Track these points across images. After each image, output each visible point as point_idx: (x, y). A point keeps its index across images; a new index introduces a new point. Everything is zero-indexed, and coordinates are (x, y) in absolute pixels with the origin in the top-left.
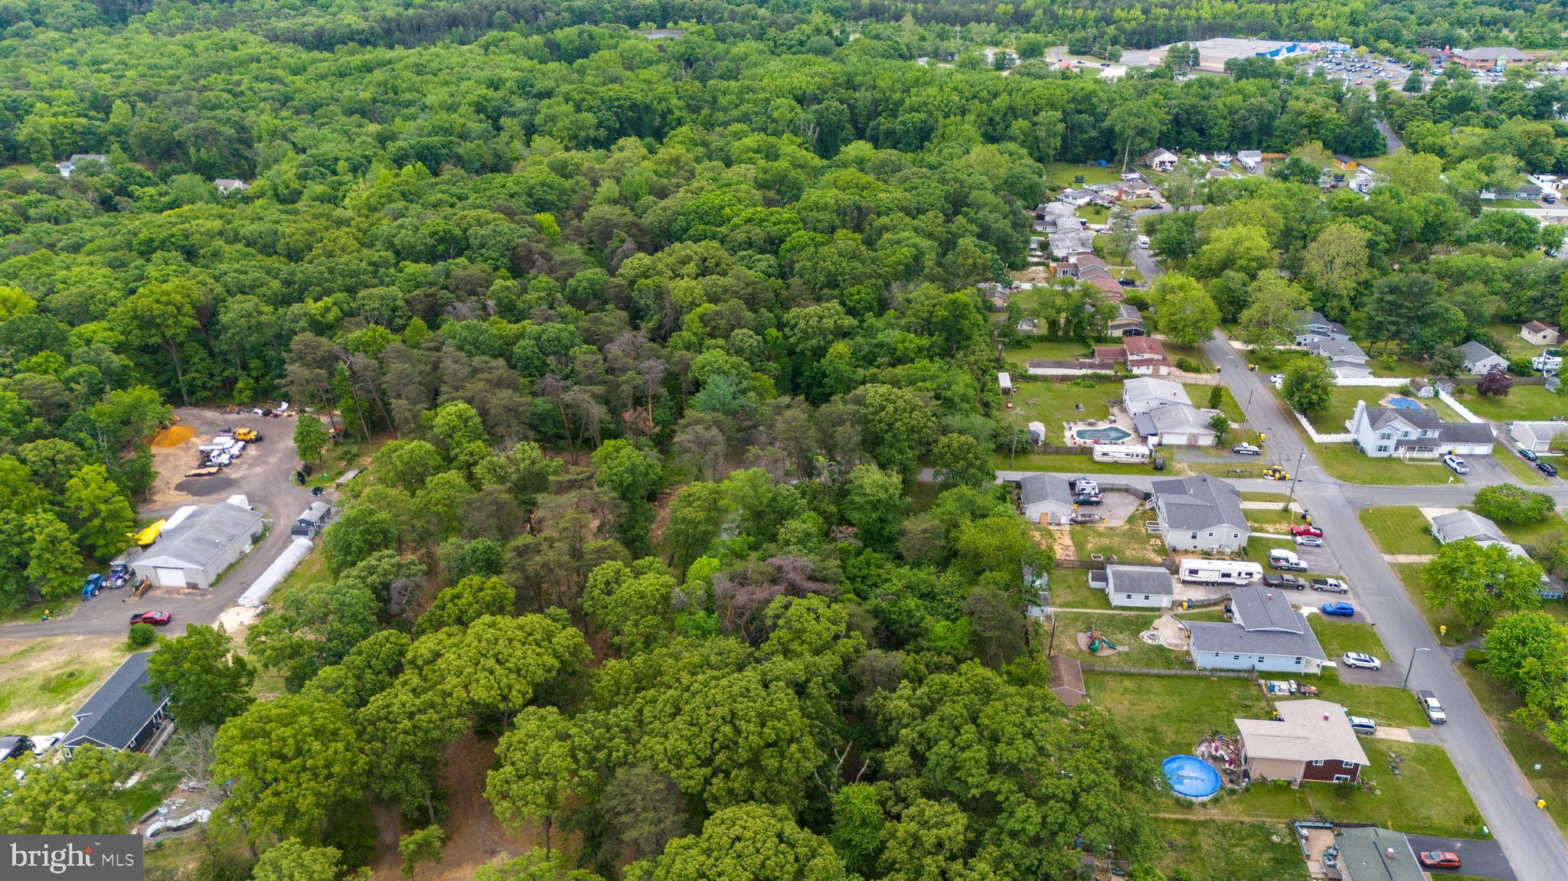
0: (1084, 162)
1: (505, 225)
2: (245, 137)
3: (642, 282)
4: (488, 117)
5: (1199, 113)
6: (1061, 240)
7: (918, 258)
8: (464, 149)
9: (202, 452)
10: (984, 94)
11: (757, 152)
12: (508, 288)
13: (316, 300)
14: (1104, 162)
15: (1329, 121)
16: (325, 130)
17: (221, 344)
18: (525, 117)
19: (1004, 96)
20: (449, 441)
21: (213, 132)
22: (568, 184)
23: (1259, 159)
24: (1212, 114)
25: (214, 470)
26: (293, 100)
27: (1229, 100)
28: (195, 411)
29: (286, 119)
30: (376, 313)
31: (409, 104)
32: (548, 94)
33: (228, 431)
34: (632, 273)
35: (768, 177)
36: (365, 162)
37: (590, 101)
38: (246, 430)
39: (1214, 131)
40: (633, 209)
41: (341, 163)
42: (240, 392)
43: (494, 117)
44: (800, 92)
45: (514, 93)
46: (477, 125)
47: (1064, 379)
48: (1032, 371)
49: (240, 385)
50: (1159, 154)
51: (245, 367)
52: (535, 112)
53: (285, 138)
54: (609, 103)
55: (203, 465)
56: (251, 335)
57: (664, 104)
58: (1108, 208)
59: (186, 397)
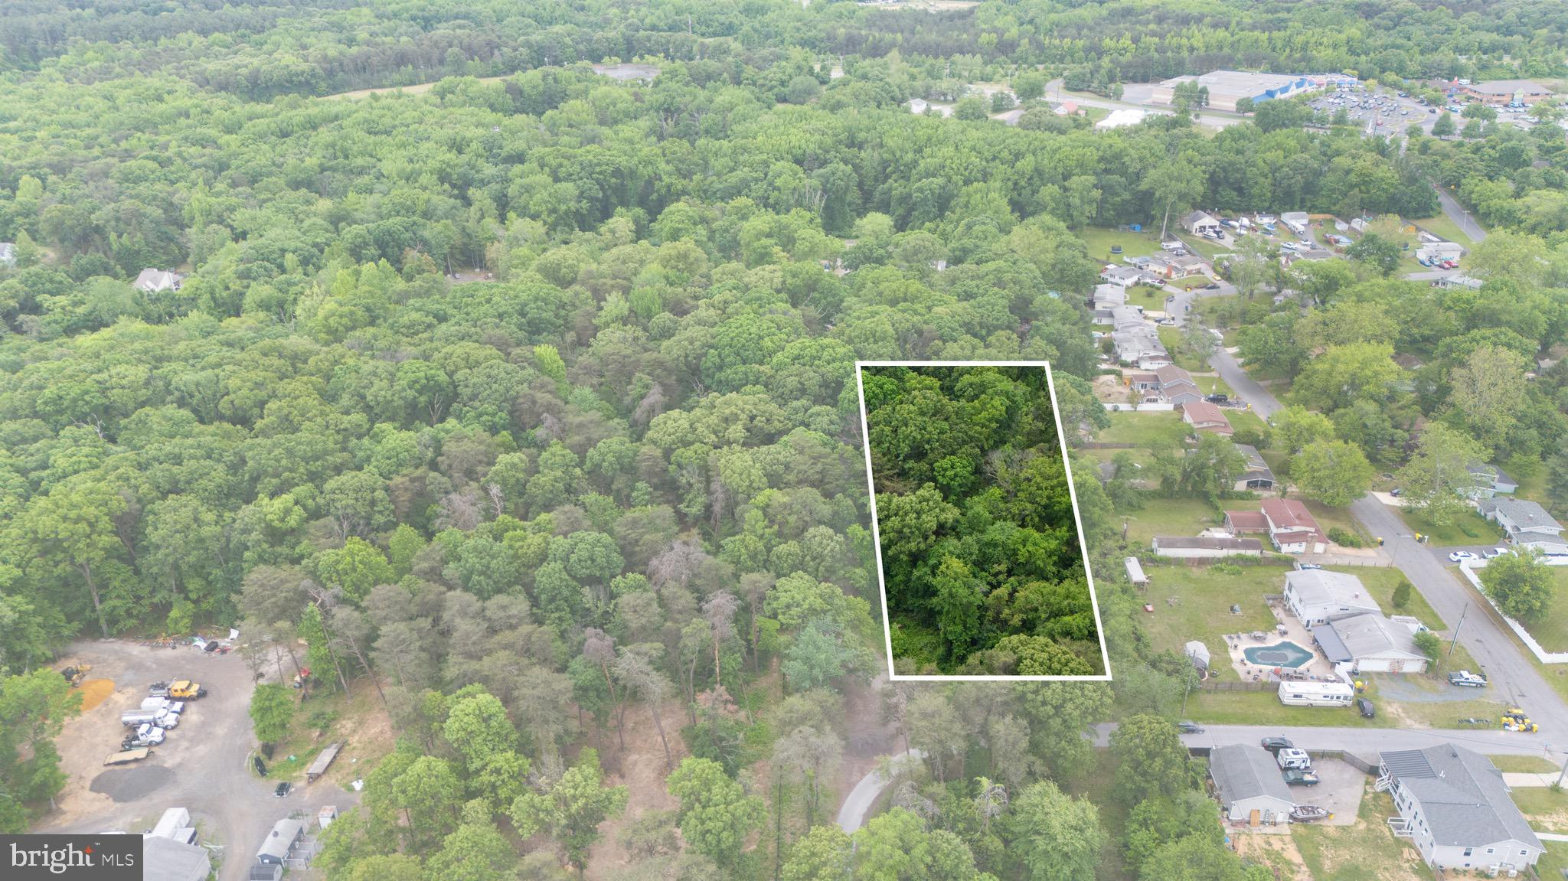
0: (1115, 227)
1: (501, 367)
2: (175, 219)
3: (682, 454)
4: (454, 186)
5: (1238, 170)
6: (1128, 341)
7: (1012, 411)
8: (432, 231)
9: (126, 724)
10: (1005, 154)
11: (769, 235)
12: (514, 466)
13: (273, 495)
14: (1138, 227)
15: (1382, 180)
16: (267, 211)
17: (150, 562)
18: (495, 186)
19: (1030, 158)
20: (465, 749)
21: (138, 215)
22: (567, 294)
23: (1305, 221)
24: (1251, 172)
25: (141, 753)
26: (229, 167)
27: (1270, 156)
28: (117, 645)
29: (222, 196)
30: (350, 511)
31: (361, 171)
32: (519, 158)
33: (161, 686)
34: (668, 439)
35: (798, 281)
36: (315, 251)
37: (567, 167)
38: (183, 684)
39: (1255, 191)
40: (645, 329)
41: (289, 256)
42: (176, 622)
43: (460, 187)
44: (800, 152)
45: (479, 156)
46: (442, 201)
47: (1202, 562)
48: (1162, 552)
49: (174, 613)
50: (1199, 218)
51: (182, 589)
52: (506, 180)
53: (221, 221)
54: (589, 169)
55: (127, 746)
56: (188, 554)
57: (650, 168)
58: (1159, 289)
59: (105, 628)
